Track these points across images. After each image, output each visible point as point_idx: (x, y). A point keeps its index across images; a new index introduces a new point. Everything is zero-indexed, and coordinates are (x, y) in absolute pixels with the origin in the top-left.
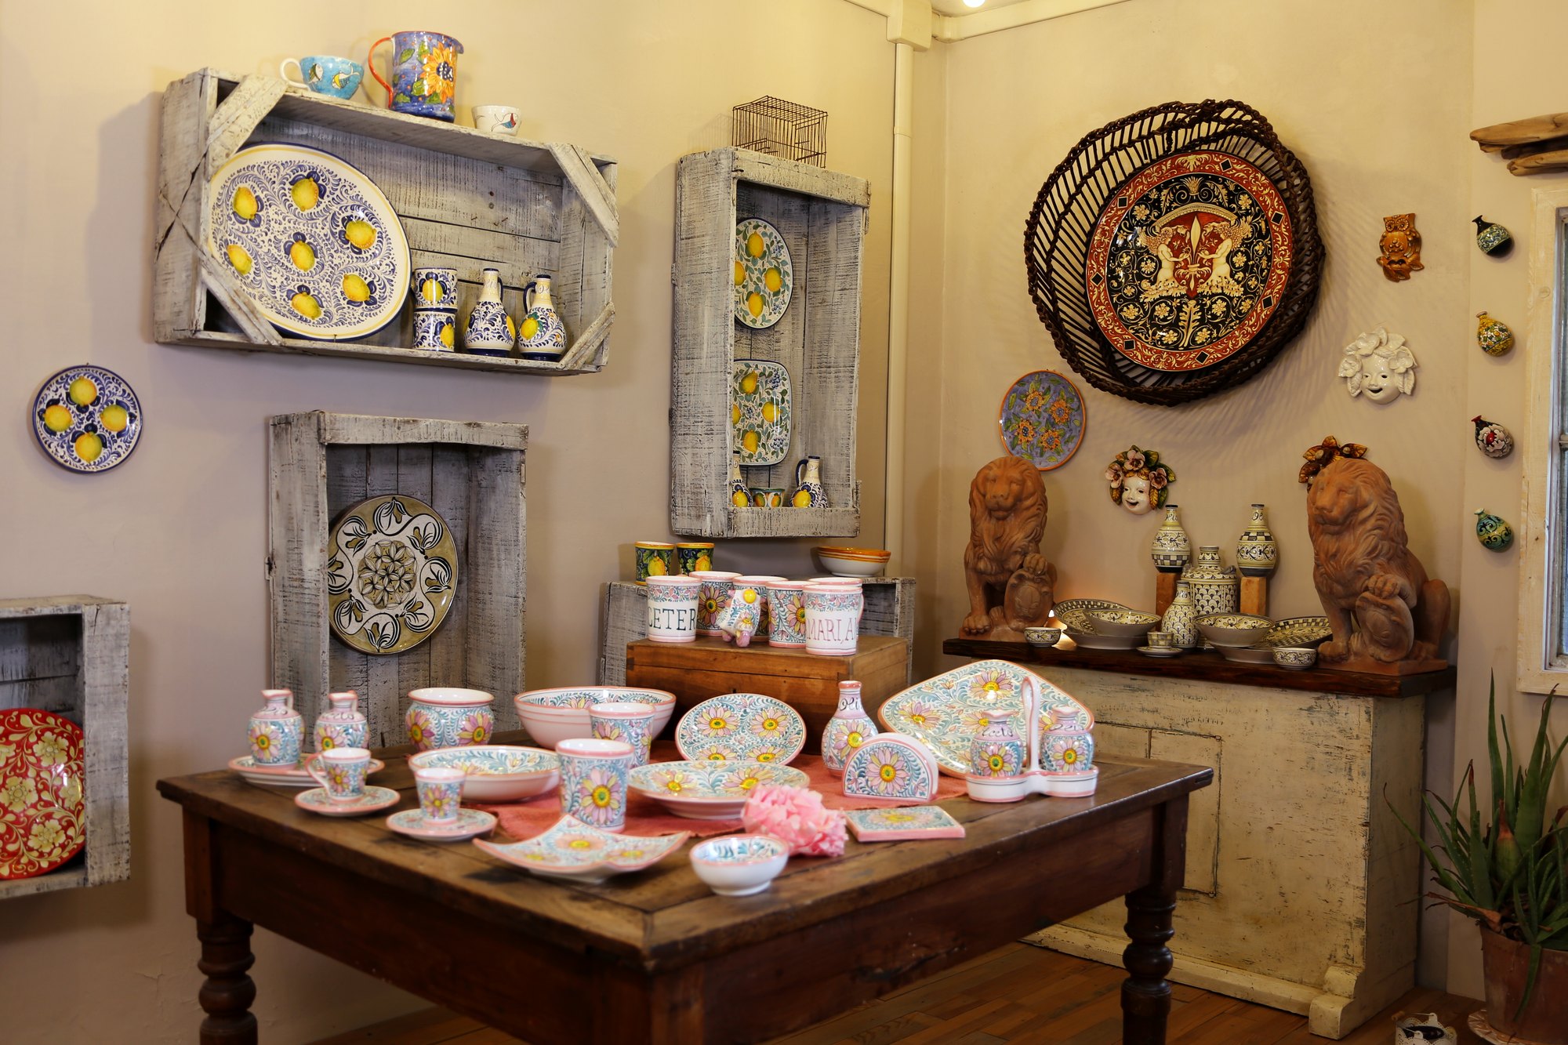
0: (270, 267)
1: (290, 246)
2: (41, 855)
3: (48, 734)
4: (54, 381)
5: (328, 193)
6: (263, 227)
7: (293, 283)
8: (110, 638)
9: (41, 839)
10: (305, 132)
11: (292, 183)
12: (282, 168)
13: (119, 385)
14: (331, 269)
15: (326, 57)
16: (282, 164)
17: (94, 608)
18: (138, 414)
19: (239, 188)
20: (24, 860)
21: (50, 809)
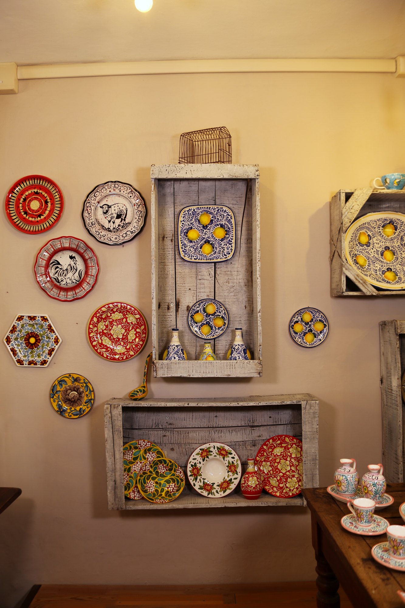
0: (375, 262)
1: (383, 252)
2: (290, 490)
3: (294, 445)
4: (296, 314)
5: (398, 228)
6: (371, 247)
7: (385, 267)
8: (311, 414)
9: (291, 484)
10: (387, 205)
11: (382, 227)
12: (378, 222)
13: (320, 313)
14: (401, 259)
15: (390, 174)
16: (378, 220)
17: (305, 402)
18: (327, 324)
19: (360, 233)
20: (284, 491)
21: (294, 473)
